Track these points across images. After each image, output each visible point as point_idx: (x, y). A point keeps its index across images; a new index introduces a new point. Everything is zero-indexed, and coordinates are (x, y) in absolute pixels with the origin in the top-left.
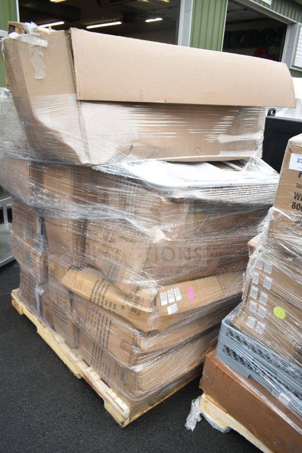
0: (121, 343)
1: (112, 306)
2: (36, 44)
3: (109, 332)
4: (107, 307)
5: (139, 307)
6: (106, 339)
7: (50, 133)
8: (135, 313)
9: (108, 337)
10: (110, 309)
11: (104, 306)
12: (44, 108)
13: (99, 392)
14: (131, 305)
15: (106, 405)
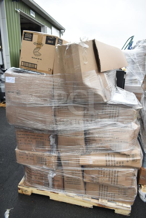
0: (126, 178)
1: (121, 163)
2: (85, 47)
3: (118, 176)
4: (119, 165)
5: (135, 158)
6: (116, 180)
7: (90, 90)
8: (134, 162)
9: (117, 179)
10: (120, 165)
11: (116, 165)
12: (87, 78)
13: (111, 208)
14: (131, 159)
15: (117, 211)
